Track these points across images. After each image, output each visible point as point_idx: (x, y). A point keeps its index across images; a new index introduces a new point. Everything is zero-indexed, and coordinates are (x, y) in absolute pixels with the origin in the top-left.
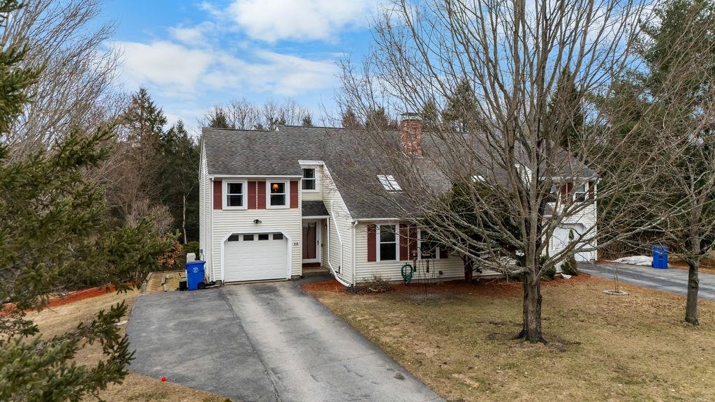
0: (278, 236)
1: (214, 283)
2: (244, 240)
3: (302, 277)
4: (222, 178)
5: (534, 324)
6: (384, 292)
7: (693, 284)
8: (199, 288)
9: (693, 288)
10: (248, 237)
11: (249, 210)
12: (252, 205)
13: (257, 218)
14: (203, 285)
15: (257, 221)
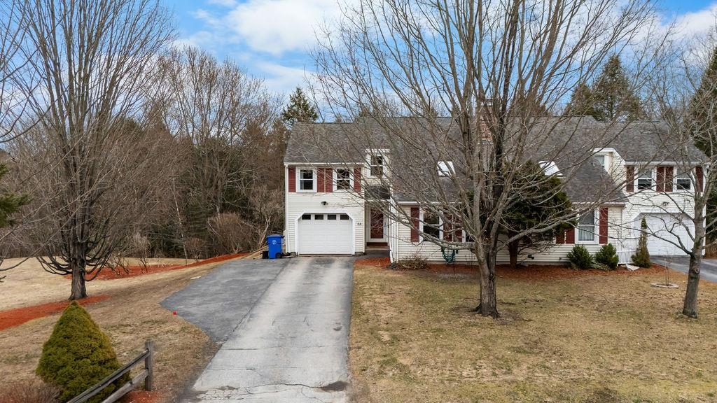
0: (344, 217)
1: (289, 254)
2: (316, 219)
3: (365, 254)
4: (295, 166)
5: (487, 298)
6: (417, 269)
7: (692, 275)
8: (276, 258)
9: (692, 278)
10: (319, 217)
11: (318, 194)
12: (320, 189)
13: (324, 200)
14: (281, 255)
15: (325, 203)
